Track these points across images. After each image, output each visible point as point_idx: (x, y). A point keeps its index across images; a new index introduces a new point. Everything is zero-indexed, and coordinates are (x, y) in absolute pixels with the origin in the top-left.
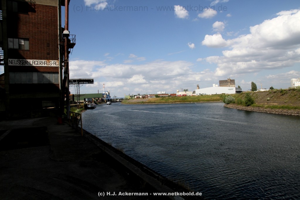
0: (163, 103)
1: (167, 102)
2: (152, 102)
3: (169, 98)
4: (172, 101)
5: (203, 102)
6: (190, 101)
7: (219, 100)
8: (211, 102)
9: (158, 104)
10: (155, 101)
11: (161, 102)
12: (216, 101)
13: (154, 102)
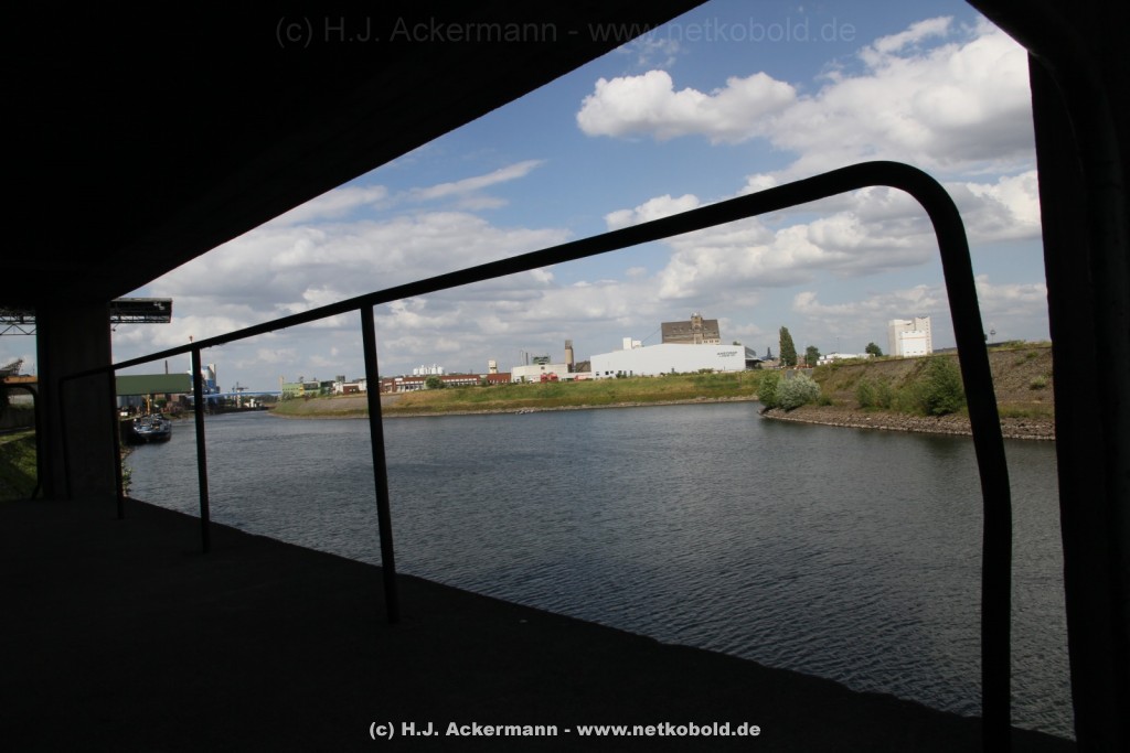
0: (465, 412)
1: (483, 407)
2: (417, 409)
3: (489, 391)
4: (504, 402)
5: (630, 404)
6: (578, 403)
7: (693, 397)
8: (662, 403)
9: (444, 413)
10: (430, 404)
11: (456, 408)
12: (681, 401)
13: (428, 409)
